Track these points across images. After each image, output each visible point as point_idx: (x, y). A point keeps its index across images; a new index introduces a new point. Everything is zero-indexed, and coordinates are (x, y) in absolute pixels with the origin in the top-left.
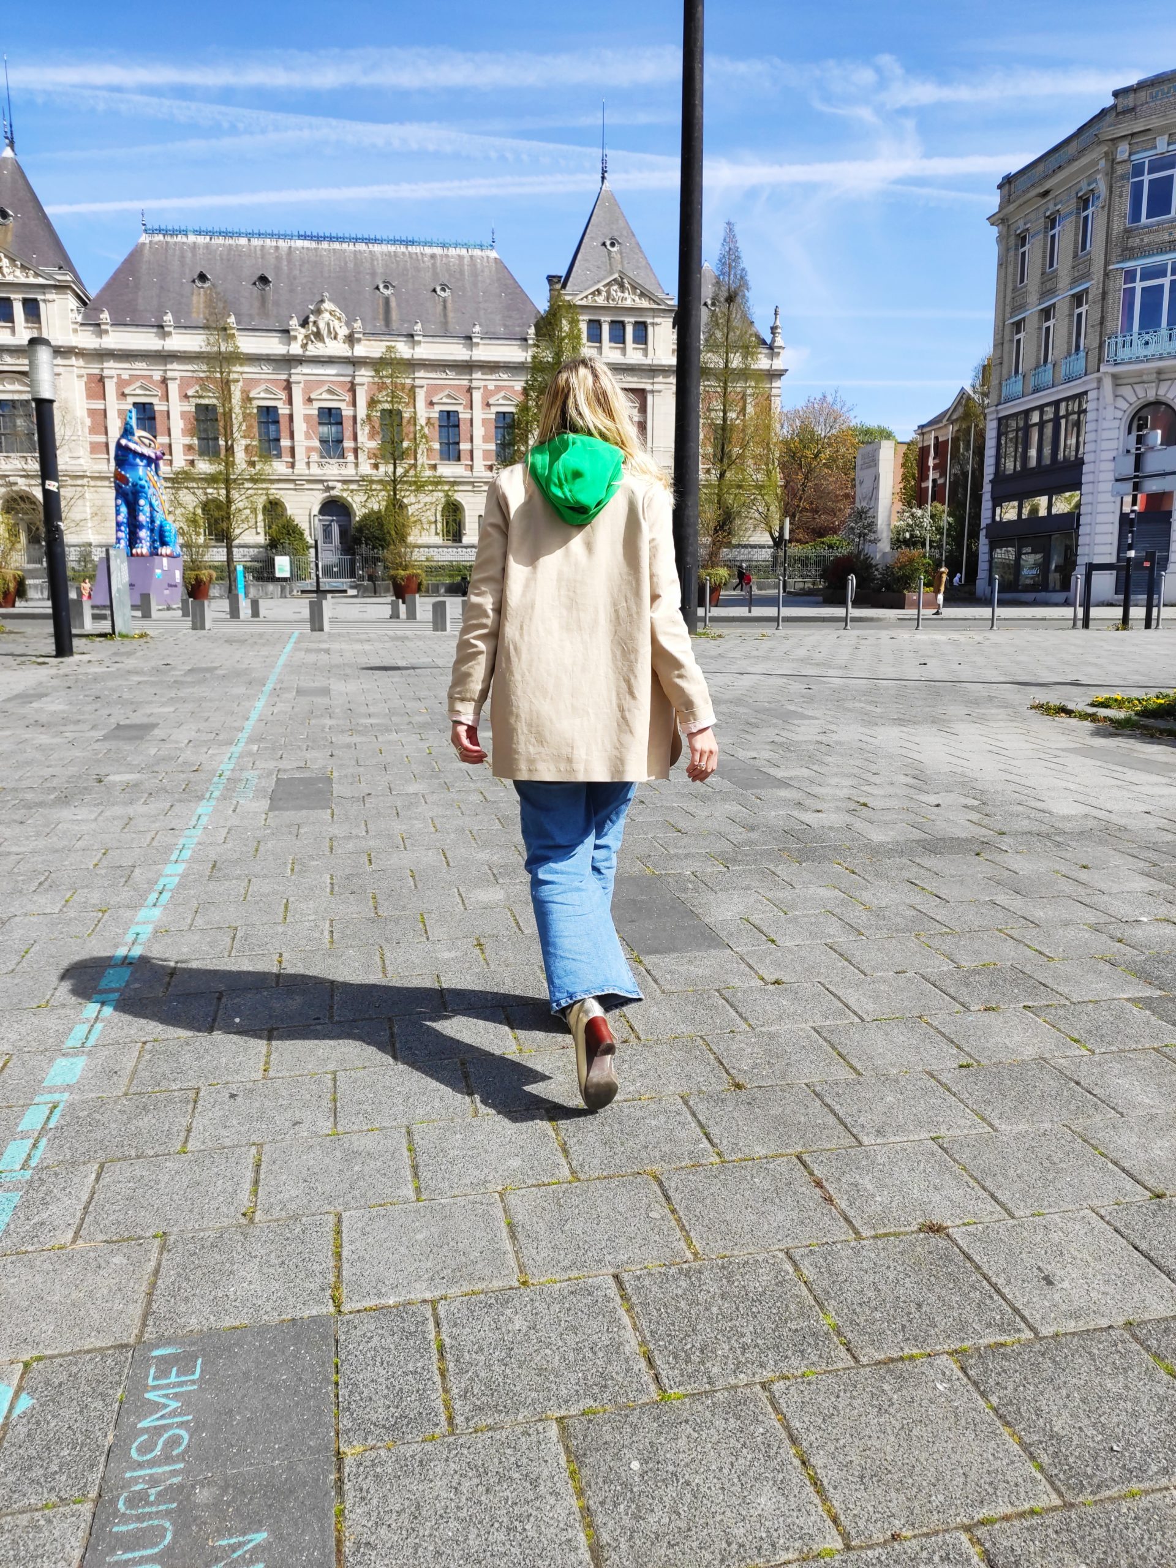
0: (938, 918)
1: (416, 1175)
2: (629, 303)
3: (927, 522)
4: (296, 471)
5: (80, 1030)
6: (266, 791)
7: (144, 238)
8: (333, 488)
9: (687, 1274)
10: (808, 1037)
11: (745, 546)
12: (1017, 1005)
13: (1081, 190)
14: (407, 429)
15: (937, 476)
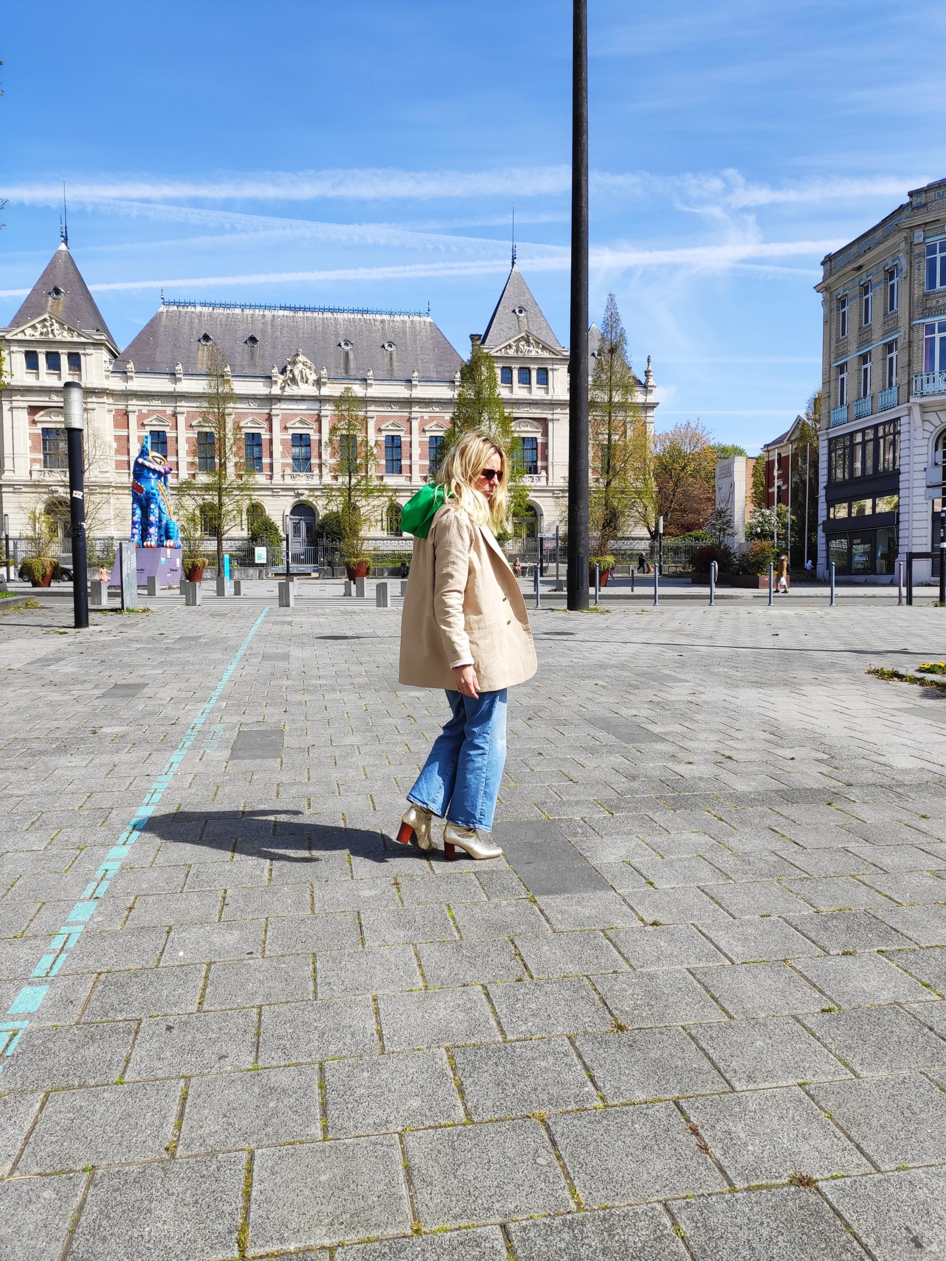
0: (797, 863)
1: (324, 1113)
2: (533, 354)
3: (774, 519)
4: (273, 482)
5: (46, 960)
6: (228, 742)
7: (163, 309)
8: (302, 495)
9: (571, 1227)
10: (684, 979)
11: (628, 539)
12: (872, 950)
13: (887, 265)
14: (362, 450)
15: (781, 483)
